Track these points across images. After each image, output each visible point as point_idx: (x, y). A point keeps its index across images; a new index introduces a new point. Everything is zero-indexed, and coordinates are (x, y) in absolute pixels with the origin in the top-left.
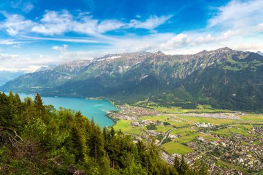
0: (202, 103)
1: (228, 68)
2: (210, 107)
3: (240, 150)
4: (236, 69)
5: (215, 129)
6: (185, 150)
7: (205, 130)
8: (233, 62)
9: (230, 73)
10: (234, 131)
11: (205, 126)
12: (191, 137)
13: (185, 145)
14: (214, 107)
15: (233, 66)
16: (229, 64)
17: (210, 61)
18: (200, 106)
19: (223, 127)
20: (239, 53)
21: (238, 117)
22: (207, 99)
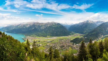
0: (48, 35)
1: (53, 26)
2: (50, 36)
3: (56, 46)
4: (55, 27)
5: (51, 42)
6: (44, 48)
7: (49, 42)
8: (55, 25)
9: (54, 28)
10: (55, 41)
11: (49, 41)
12: (45, 45)
13: (44, 47)
14: (51, 36)
15: (55, 26)
16: (54, 25)
17: (50, 25)
18: (48, 36)
19: (53, 41)
20: (56, 23)
21: (56, 38)
22: (49, 34)
